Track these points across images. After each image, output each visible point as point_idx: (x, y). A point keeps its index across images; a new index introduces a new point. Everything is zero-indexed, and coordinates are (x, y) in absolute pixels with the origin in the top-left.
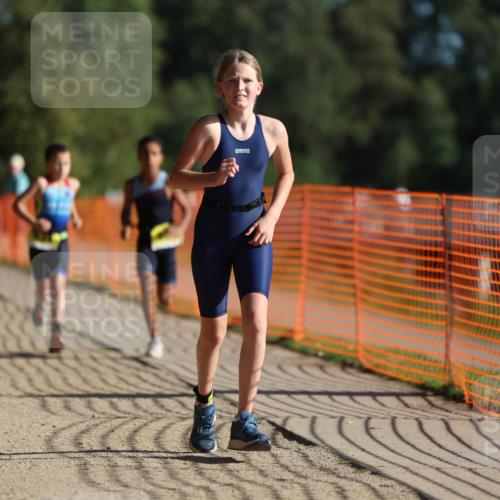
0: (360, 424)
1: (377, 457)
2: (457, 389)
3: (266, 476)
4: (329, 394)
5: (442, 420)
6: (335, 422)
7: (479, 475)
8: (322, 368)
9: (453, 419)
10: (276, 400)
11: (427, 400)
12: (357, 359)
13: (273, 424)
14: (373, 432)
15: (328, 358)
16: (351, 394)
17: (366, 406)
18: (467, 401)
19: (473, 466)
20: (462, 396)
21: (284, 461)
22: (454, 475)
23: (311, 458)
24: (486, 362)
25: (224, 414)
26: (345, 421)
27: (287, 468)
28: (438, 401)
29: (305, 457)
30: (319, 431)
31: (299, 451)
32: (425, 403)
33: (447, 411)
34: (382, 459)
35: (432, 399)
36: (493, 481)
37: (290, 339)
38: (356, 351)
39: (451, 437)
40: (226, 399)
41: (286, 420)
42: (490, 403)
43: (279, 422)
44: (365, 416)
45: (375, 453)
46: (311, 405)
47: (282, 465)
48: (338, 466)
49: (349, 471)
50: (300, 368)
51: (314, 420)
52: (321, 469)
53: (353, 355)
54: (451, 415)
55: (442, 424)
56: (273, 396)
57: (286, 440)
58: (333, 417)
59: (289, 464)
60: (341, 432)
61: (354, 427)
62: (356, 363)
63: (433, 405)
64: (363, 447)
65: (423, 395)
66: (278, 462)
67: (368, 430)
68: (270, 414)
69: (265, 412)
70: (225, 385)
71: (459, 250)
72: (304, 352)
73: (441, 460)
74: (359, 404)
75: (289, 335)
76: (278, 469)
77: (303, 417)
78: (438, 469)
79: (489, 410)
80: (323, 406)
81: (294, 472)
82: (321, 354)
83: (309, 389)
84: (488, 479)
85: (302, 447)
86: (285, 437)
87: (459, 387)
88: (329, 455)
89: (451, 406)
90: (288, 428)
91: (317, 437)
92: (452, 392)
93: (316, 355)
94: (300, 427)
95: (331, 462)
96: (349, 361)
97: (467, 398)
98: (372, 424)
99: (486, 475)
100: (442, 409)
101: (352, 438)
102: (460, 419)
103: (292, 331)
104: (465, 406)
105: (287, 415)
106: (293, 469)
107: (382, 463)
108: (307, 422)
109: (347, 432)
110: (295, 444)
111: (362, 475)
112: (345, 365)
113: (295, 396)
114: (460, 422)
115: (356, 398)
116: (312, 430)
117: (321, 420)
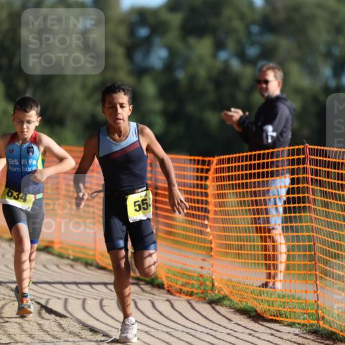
0: (97, 303)
1: (106, 324)
2: (160, 280)
3: (33, 338)
4: (76, 284)
5: (150, 300)
6: (80, 302)
7: (173, 336)
8: (72, 266)
9: (157, 300)
10: (42, 288)
11: (140, 287)
12: (95, 260)
13: (39, 303)
14: (105, 308)
15: (76, 260)
16: (90, 284)
17: (100, 291)
18: (166, 288)
19: (169, 330)
20: (163, 285)
21: (45, 327)
22: (156, 336)
23: (63, 326)
24: (179, 263)
25: (7, 297)
26: (86, 301)
27: (47, 333)
28: (147, 288)
29: (60, 325)
30: (69, 308)
31: (55, 321)
32: (139, 289)
33: (153, 294)
34: (110, 326)
35: (143, 287)
36: (181, 340)
37: (52, 247)
38: (94, 255)
39: (155, 311)
40: (8, 287)
41: (48, 301)
42: (181, 290)
43: (43, 302)
44: (99, 298)
45: (106, 322)
46: (64, 291)
47: (44, 331)
48: (81, 331)
49: (87, 334)
50: (58, 266)
51: (66, 301)
52: (70, 333)
53: (92, 258)
54: (155, 297)
55: (149, 303)
56: (39, 285)
57: (47, 314)
58: (79, 299)
59: (49, 330)
60: (84, 308)
61: (92, 306)
62: (95, 264)
63: (144, 291)
64: (98, 318)
65: (138, 284)
66: (42, 329)
67: (102, 307)
68: (37, 297)
69: (34, 296)
70: (8, 278)
71: (161, 190)
72: (60, 256)
73: (149, 326)
74: (96, 290)
75: (50, 245)
76: (42, 333)
77: (59, 298)
78: (146, 332)
79: (180, 293)
80: (72, 291)
81: (52, 335)
82: (71, 257)
83: (64, 281)
84: (178, 338)
85: (58, 318)
86: (46, 312)
87: (161, 278)
88: (76, 324)
89: (156, 291)
90: (49, 306)
91: (68, 312)
92: (157, 282)
93: (68, 258)
94: (57, 306)
95: (77, 328)
96: (90, 262)
97: (166, 286)
98: (105, 303)
99: (177, 336)
100: (150, 293)
101: (91, 312)
102: (161, 300)
103: (52, 242)
104: (165, 291)
105: (49, 297)
106: (51, 333)
107: (110, 329)
108: (62, 302)
109: (88, 308)
110: (53, 317)
111: (97, 337)
112: (87, 264)
113: (54, 285)
114: (161, 301)
115: (94, 286)
116: (65, 308)
117: (71, 301)
